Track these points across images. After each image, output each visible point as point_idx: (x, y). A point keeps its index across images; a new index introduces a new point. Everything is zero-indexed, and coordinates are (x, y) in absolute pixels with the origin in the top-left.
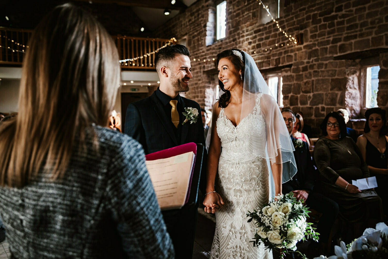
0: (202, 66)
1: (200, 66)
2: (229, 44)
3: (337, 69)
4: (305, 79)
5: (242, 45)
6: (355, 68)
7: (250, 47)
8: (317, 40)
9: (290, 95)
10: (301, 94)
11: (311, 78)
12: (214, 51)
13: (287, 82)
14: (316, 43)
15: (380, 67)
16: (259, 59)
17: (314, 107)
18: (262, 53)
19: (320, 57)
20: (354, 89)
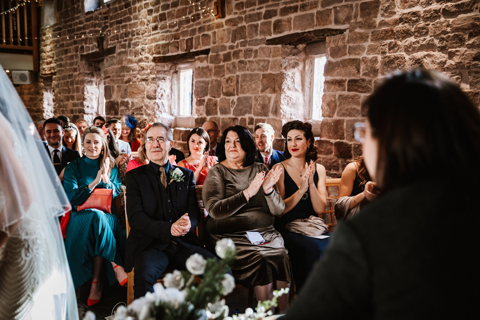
0: (80, 46)
1: (76, 45)
2: (119, 12)
3: (271, 59)
4: (227, 74)
5: (139, 14)
6: (297, 57)
7: (150, 18)
8: (245, 12)
9: (206, 98)
10: (222, 96)
11: (235, 72)
12: (97, 22)
13: (202, 77)
14: (243, 16)
15: (327, 58)
16: (163, 40)
17: (239, 118)
18: (168, 29)
19: (248, 39)
20: (294, 90)
